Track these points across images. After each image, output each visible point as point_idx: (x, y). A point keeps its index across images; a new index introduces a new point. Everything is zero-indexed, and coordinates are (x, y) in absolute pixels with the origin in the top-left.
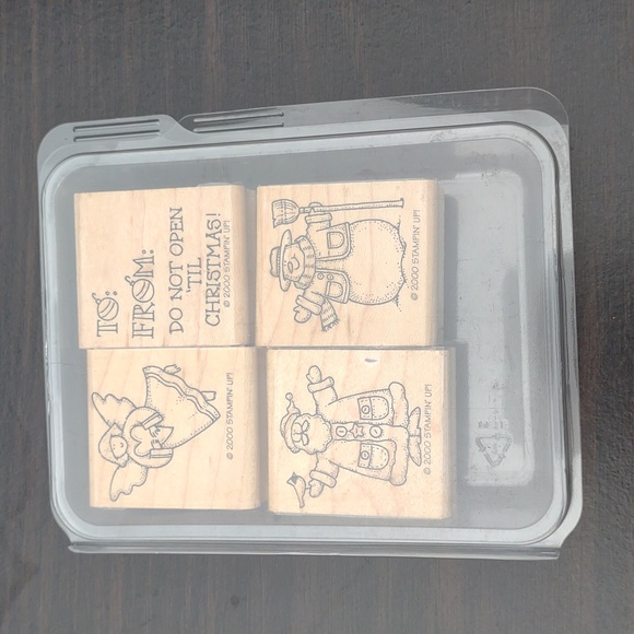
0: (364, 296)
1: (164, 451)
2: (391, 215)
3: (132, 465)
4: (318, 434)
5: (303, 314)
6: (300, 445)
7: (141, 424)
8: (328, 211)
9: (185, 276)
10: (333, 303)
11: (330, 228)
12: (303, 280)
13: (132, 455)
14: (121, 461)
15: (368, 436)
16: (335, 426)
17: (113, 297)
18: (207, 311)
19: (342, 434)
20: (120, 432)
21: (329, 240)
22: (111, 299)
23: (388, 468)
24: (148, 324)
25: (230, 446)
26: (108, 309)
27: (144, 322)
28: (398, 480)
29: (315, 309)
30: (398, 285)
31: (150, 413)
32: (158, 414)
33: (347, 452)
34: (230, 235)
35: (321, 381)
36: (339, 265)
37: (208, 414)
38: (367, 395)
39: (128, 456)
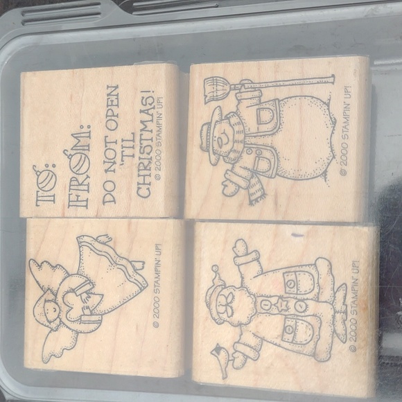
0: (292, 172)
1: (94, 317)
2: (322, 91)
3: (63, 330)
4: (243, 307)
5: (231, 188)
6: (224, 316)
7: (73, 291)
8: (258, 88)
9: (119, 150)
10: (261, 178)
11: (260, 105)
12: (232, 155)
13: (64, 320)
14: (53, 325)
15: (292, 311)
16: (260, 299)
18: (138, 184)
19: (267, 308)
20: (53, 297)
21: (258, 116)
22: (50, 172)
23: (312, 344)
24: (84, 195)
25: (157, 315)
26: (47, 181)
27: (80, 193)
28: (323, 356)
29: (243, 183)
30: (326, 161)
31: (82, 280)
32: (89, 281)
33: (271, 326)
34: (162, 111)
35: (247, 254)
36: (268, 140)
37: (136, 283)
38: (293, 269)
39: (61, 321)
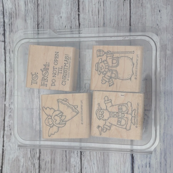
4: (106, 115)
5: (104, 82)
7: (57, 115)
9: (57, 71)
10: (113, 79)
11: (113, 58)
14: (51, 126)
15: (120, 116)
16: (111, 113)
17: (37, 74)
19: (113, 115)
21: (112, 62)
23: (125, 126)
25: (82, 121)
27: (45, 82)
28: (128, 129)
30: (131, 75)
34: (71, 61)
35: (108, 100)
37: (76, 112)
38: (121, 105)
39: (53, 124)
